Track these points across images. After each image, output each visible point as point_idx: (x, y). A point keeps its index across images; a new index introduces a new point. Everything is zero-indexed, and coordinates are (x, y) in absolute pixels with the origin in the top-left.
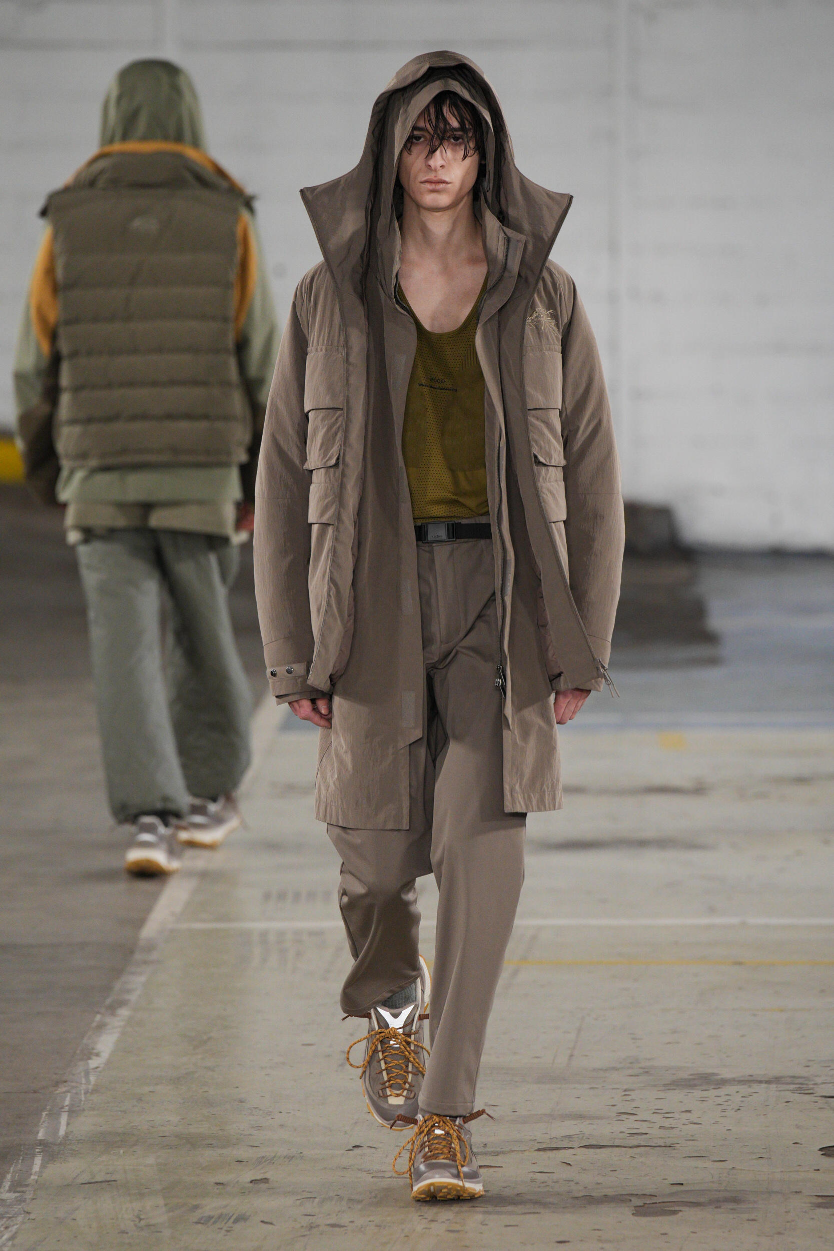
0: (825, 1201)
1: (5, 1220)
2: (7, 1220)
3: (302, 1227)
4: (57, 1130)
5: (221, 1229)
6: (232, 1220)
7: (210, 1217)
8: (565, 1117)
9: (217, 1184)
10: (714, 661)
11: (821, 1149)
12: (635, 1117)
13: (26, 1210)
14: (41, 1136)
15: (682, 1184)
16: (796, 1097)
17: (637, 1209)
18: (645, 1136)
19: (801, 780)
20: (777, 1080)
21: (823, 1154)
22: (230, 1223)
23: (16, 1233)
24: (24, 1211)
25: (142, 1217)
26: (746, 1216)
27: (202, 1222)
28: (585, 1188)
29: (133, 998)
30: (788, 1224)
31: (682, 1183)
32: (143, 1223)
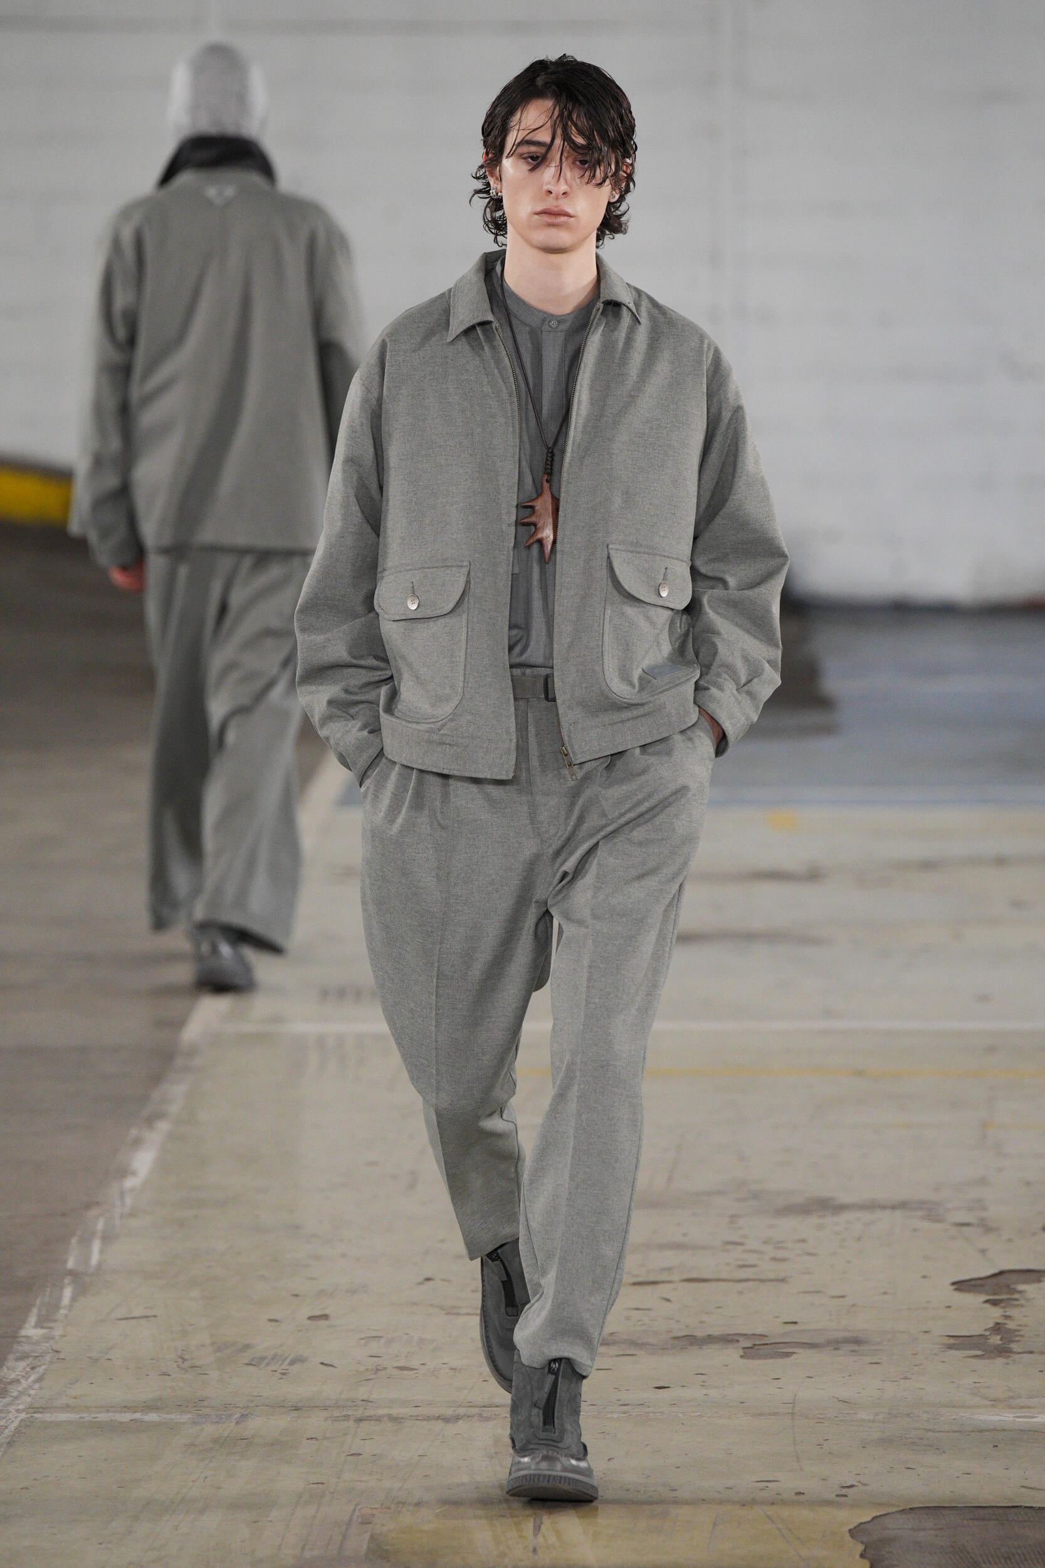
0: (957, 1342)
1: (31, 1359)
2: (34, 1360)
3: (367, 1369)
4: (88, 1258)
5: (276, 1371)
6: (287, 1362)
7: (263, 1358)
8: (662, 1247)
9: (271, 1320)
10: (828, 730)
11: (953, 1284)
12: (741, 1248)
13: (54, 1348)
14: (71, 1264)
15: (796, 1323)
16: (925, 1225)
17: (746, 1350)
18: (752, 1270)
19: (928, 865)
20: (903, 1205)
21: (956, 1290)
22: (285, 1365)
23: (43, 1375)
24: (53, 1350)
25: (186, 1357)
26: (868, 1359)
27: (254, 1363)
28: (687, 1326)
29: (174, 1109)
30: (917, 1367)
31: (795, 1321)
32: (187, 1364)
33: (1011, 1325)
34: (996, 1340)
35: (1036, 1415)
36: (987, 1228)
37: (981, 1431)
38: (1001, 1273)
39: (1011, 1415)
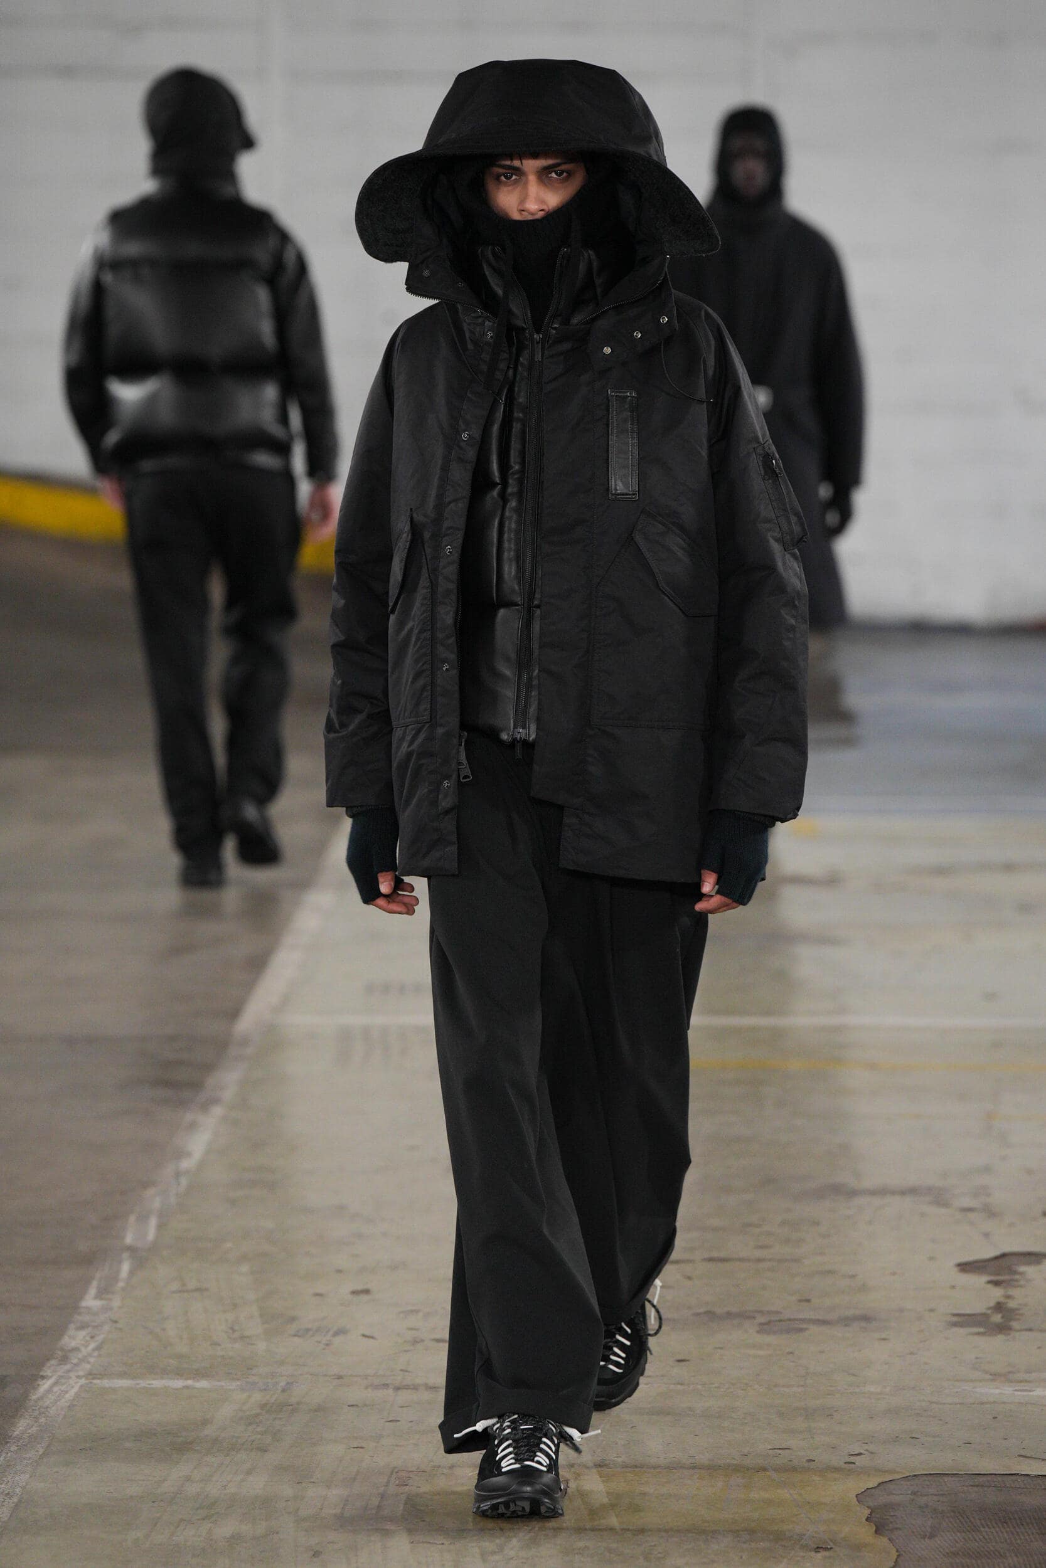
0: (961, 1320)
1: (90, 1328)
2: (93, 1329)
3: (406, 1341)
4: (146, 1235)
5: (320, 1342)
6: (331, 1333)
7: (308, 1330)
9: (316, 1294)
10: (849, 742)
11: (958, 1265)
12: (759, 1231)
13: (112, 1318)
14: (128, 1240)
15: (809, 1301)
16: (933, 1209)
17: (762, 1326)
18: (768, 1250)
19: (941, 871)
20: (912, 1191)
21: (960, 1271)
22: (329, 1337)
24: (111, 1320)
25: (236, 1328)
26: (877, 1335)
27: (300, 1334)
28: (708, 1303)
29: (227, 1095)
30: (922, 1344)
31: (809, 1299)
32: (236, 1335)
33: (1012, 1304)
34: (997, 1318)
35: (1034, 1389)
36: (990, 1212)
37: (982, 1403)
38: (1004, 1255)
39: (1011, 1389)
